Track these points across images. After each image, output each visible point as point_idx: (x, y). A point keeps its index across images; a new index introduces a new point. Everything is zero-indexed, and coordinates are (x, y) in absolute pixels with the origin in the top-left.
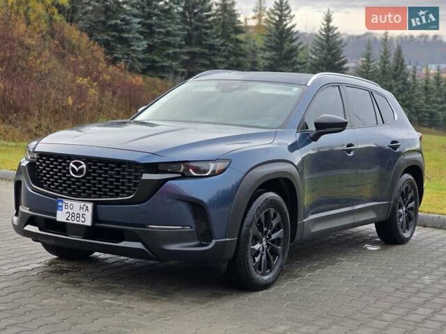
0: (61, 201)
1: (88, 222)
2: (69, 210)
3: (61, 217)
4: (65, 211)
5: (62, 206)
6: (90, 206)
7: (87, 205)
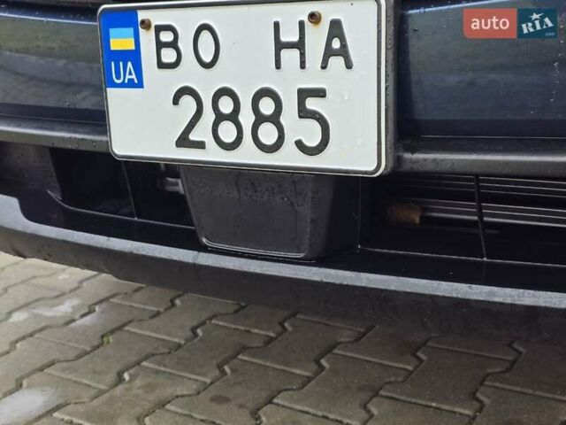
4: (159, 83)
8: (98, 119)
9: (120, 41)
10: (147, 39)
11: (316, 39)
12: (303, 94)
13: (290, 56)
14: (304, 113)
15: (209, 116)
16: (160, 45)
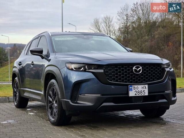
0: (132, 86)
1: (147, 94)
2: (136, 90)
3: (132, 94)
5: (132, 89)
6: (147, 86)
7: (145, 86)
8: (128, 93)
9: (131, 88)
10: (133, 88)
11: (144, 87)
12: (144, 91)
13: (143, 88)
14: (144, 92)
15: (137, 93)
16: (134, 88)
